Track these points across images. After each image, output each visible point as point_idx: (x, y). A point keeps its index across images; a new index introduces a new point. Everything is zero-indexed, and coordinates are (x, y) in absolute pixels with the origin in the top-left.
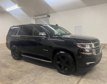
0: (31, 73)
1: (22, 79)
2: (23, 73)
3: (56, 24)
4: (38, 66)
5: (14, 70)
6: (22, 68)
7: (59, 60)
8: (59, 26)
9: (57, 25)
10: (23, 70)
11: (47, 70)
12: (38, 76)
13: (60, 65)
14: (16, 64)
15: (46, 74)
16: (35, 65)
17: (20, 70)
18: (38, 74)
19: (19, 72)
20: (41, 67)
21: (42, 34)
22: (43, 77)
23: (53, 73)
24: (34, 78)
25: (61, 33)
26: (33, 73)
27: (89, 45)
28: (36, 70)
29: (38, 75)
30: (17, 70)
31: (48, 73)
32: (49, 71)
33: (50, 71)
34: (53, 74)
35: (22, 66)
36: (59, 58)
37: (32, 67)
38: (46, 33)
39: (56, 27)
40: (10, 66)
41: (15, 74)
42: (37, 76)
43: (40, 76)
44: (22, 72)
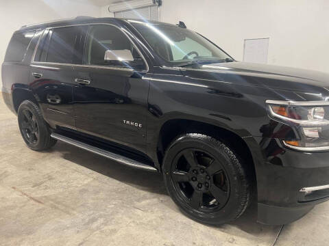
0: (73, 209)
1: (31, 236)
2: (44, 209)
3: (180, 22)
4: (105, 178)
5: (15, 195)
6: (46, 188)
7: (182, 165)
8: (189, 27)
9: (182, 24)
10: (50, 193)
11: (138, 201)
12: (98, 228)
13: (188, 184)
14: (30, 170)
15: (131, 218)
16: (96, 174)
17: (38, 194)
18: (101, 216)
19: (32, 202)
20: (118, 182)
21: (120, 59)
22: (118, 234)
23: (160, 214)
24: (81, 236)
25: (197, 57)
26: (80, 212)
27: (322, 109)
28: (93, 199)
29: (101, 220)
30: (27, 193)
31: (139, 212)
32: (144, 202)
33: (148, 201)
34: (159, 220)
35: (50, 178)
36: (183, 156)
37: (86, 182)
38: (135, 54)
39: (179, 31)
40: (7, 176)
41: (14, 212)
42: (95, 225)
43: (106, 228)
44: (41, 206)
